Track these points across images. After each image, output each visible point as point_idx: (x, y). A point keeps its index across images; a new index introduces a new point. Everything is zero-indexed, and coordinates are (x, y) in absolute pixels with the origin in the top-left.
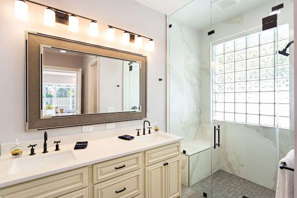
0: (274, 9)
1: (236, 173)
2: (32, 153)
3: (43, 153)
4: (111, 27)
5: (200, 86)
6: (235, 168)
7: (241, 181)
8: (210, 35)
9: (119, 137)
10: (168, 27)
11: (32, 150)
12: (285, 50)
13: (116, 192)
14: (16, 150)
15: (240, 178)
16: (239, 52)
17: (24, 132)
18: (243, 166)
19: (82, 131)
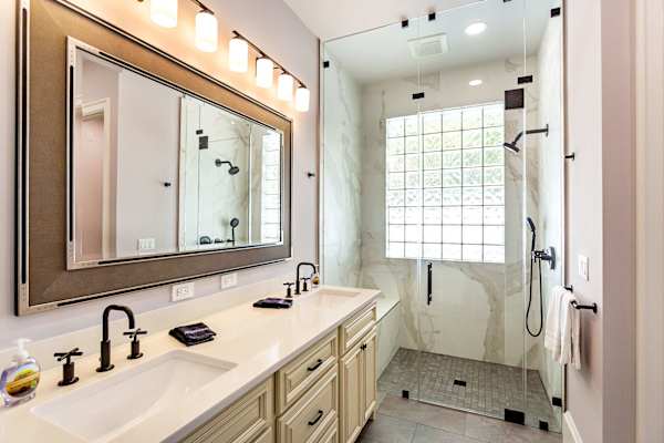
0: (521, 80)
1: (428, 348)
2: (68, 378)
3: (99, 370)
4: (238, 36)
5: (362, 193)
6: (426, 339)
7: (439, 358)
8: (416, 100)
9: (255, 305)
10: (322, 65)
11: (68, 369)
12: (514, 143)
13: (311, 424)
14: (21, 377)
15: (435, 355)
16: (430, 137)
17: (14, 317)
18: (438, 332)
19: (171, 298)
